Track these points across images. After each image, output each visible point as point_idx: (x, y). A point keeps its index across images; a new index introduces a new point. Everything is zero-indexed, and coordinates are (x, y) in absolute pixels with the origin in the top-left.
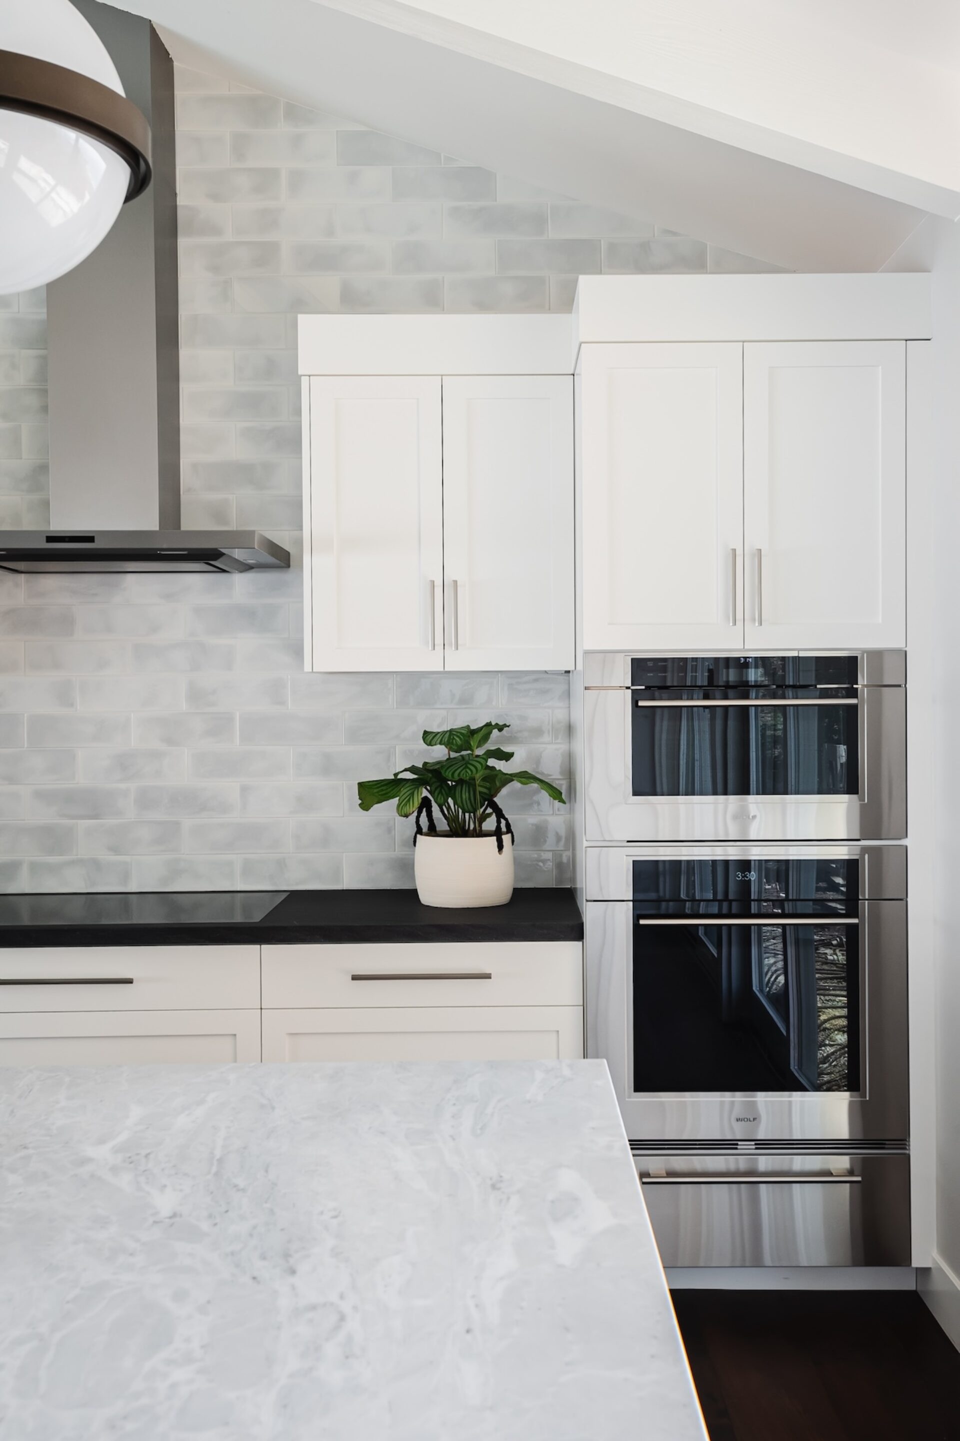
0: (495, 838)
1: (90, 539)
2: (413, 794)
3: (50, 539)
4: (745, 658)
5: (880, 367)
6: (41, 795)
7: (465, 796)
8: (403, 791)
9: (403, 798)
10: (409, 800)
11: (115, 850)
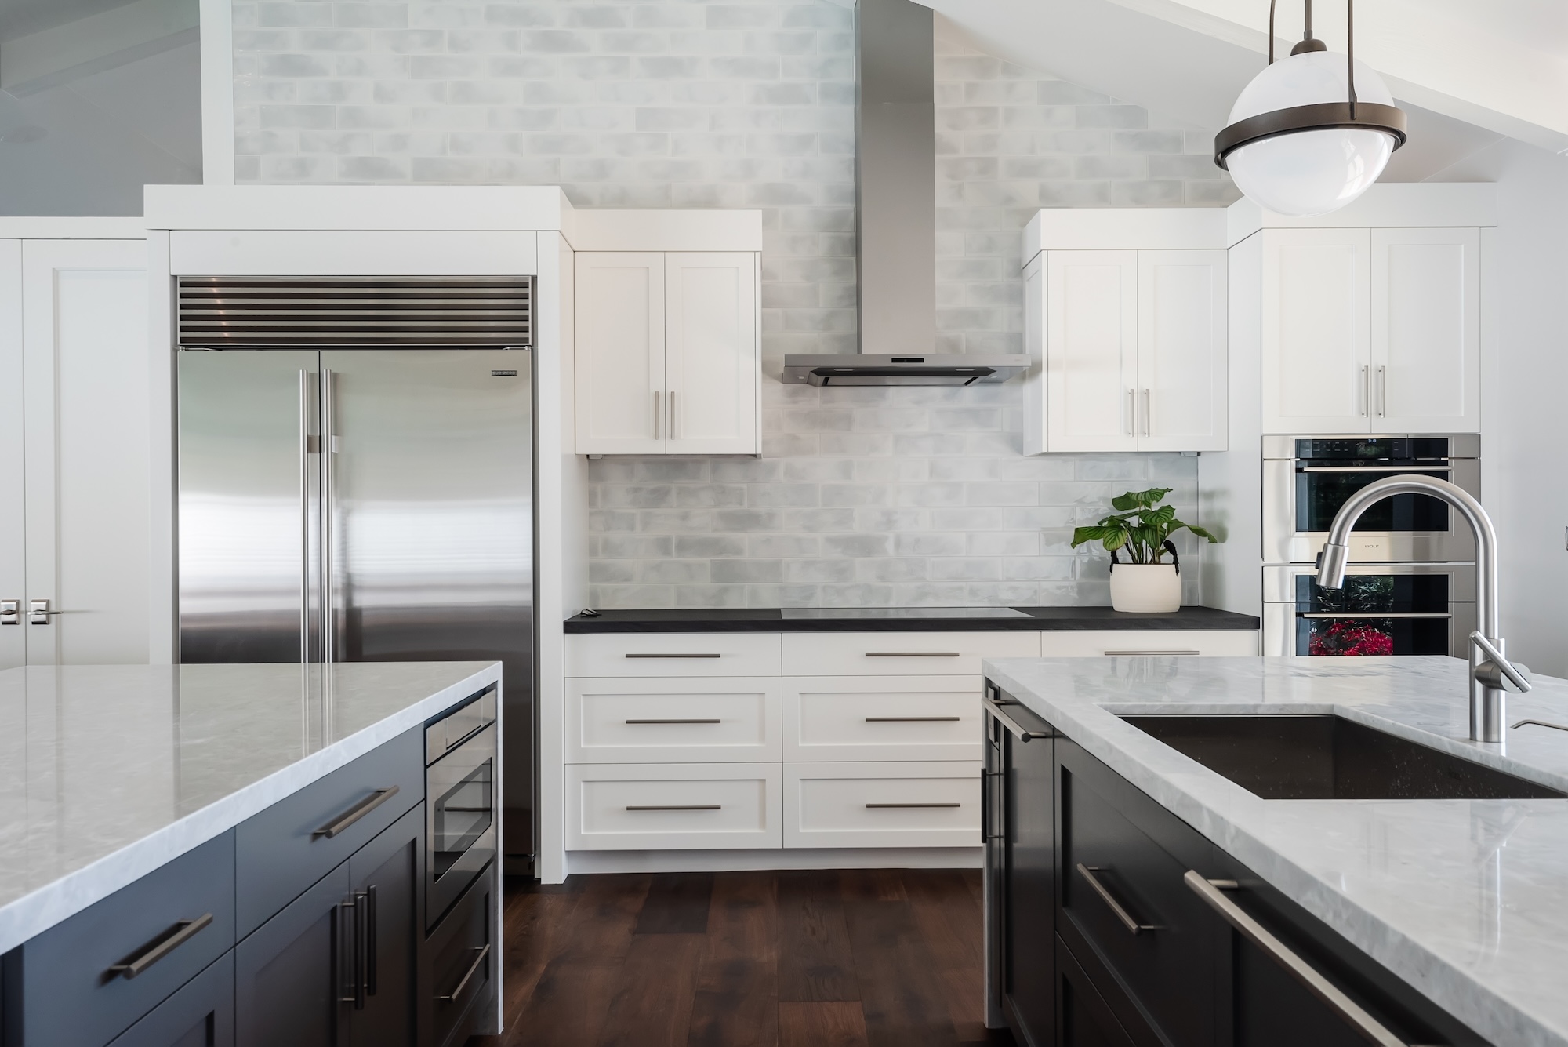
0: (1174, 565)
1: (921, 360)
2: (1117, 535)
3: (894, 360)
4: (1372, 440)
5: (1463, 246)
6: (833, 541)
7: (1151, 536)
8: (1106, 535)
9: (1107, 540)
10: (1115, 539)
11: (882, 578)
